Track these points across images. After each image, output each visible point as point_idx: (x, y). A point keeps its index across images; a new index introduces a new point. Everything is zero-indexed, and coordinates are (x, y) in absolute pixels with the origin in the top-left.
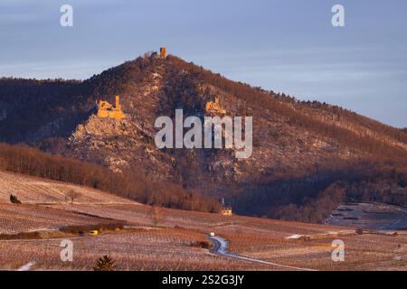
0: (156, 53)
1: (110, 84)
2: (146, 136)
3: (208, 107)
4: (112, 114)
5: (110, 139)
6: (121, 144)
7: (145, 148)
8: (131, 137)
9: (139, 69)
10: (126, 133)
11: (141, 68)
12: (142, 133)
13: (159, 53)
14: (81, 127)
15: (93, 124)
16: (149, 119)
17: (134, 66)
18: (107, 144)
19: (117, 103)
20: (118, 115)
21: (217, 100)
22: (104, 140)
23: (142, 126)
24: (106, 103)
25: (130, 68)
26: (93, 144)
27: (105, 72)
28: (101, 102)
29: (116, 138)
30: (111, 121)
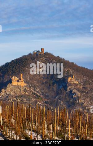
0: (39, 51)
1: (17, 67)
2: (37, 95)
3: (69, 80)
4: (19, 84)
5: (19, 97)
6: (24, 99)
7: (37, 102)
8: (29, 96)
9: (31, 59)
10: (27, 93)
11: (32, 59)
12: (35, 94)
13: (40, 51)
14: (3, 90)
15: (10, 89)
16: (38, 86)
17: (28, 58)
18: (17, 99)
19: (21, 78)
20: (22, 84)
21: (74, 76)
22: (16, 97)
23: (35, 90)
24: (16, 78)
25: (26, 59)
26: (10, 100)
27: (12, 61)
28: (13, 77)
29: (22, 96)
30: (19, 87)
